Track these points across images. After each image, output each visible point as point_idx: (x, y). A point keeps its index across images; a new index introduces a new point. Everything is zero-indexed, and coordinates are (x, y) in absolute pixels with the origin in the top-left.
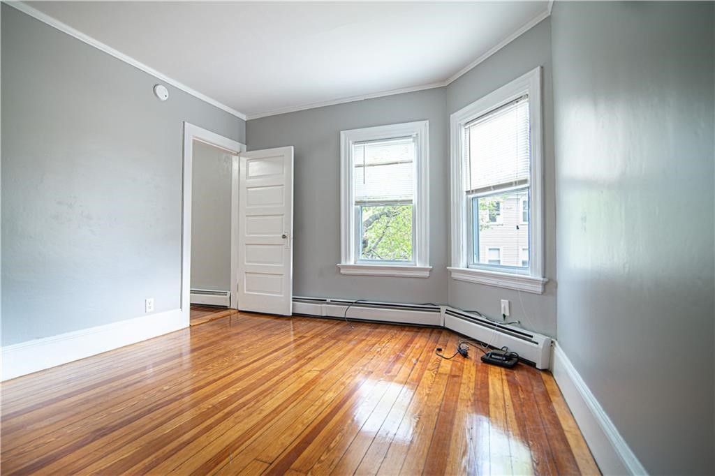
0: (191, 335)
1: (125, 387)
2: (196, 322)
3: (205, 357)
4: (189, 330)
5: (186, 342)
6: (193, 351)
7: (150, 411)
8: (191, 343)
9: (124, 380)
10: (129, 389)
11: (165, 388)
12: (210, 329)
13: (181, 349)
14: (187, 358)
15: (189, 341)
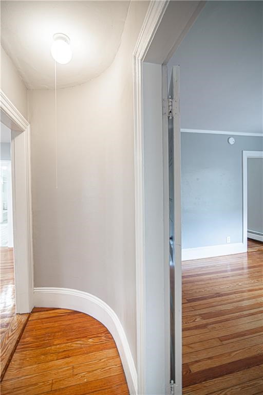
0: (248, 258)
1: (223, 278)
2: (251, 250)
3: (257, 273)
4: (247, 254)
5: (245, 262)
6: (249, 268)
7: (235, 293)
8: (248, 262)
9: (222, 274)
10: (225, 279)
11: (240, 284)
12: (258, 256)
13: (243, 265)
14: (246, 271)
15: (246, 261)
